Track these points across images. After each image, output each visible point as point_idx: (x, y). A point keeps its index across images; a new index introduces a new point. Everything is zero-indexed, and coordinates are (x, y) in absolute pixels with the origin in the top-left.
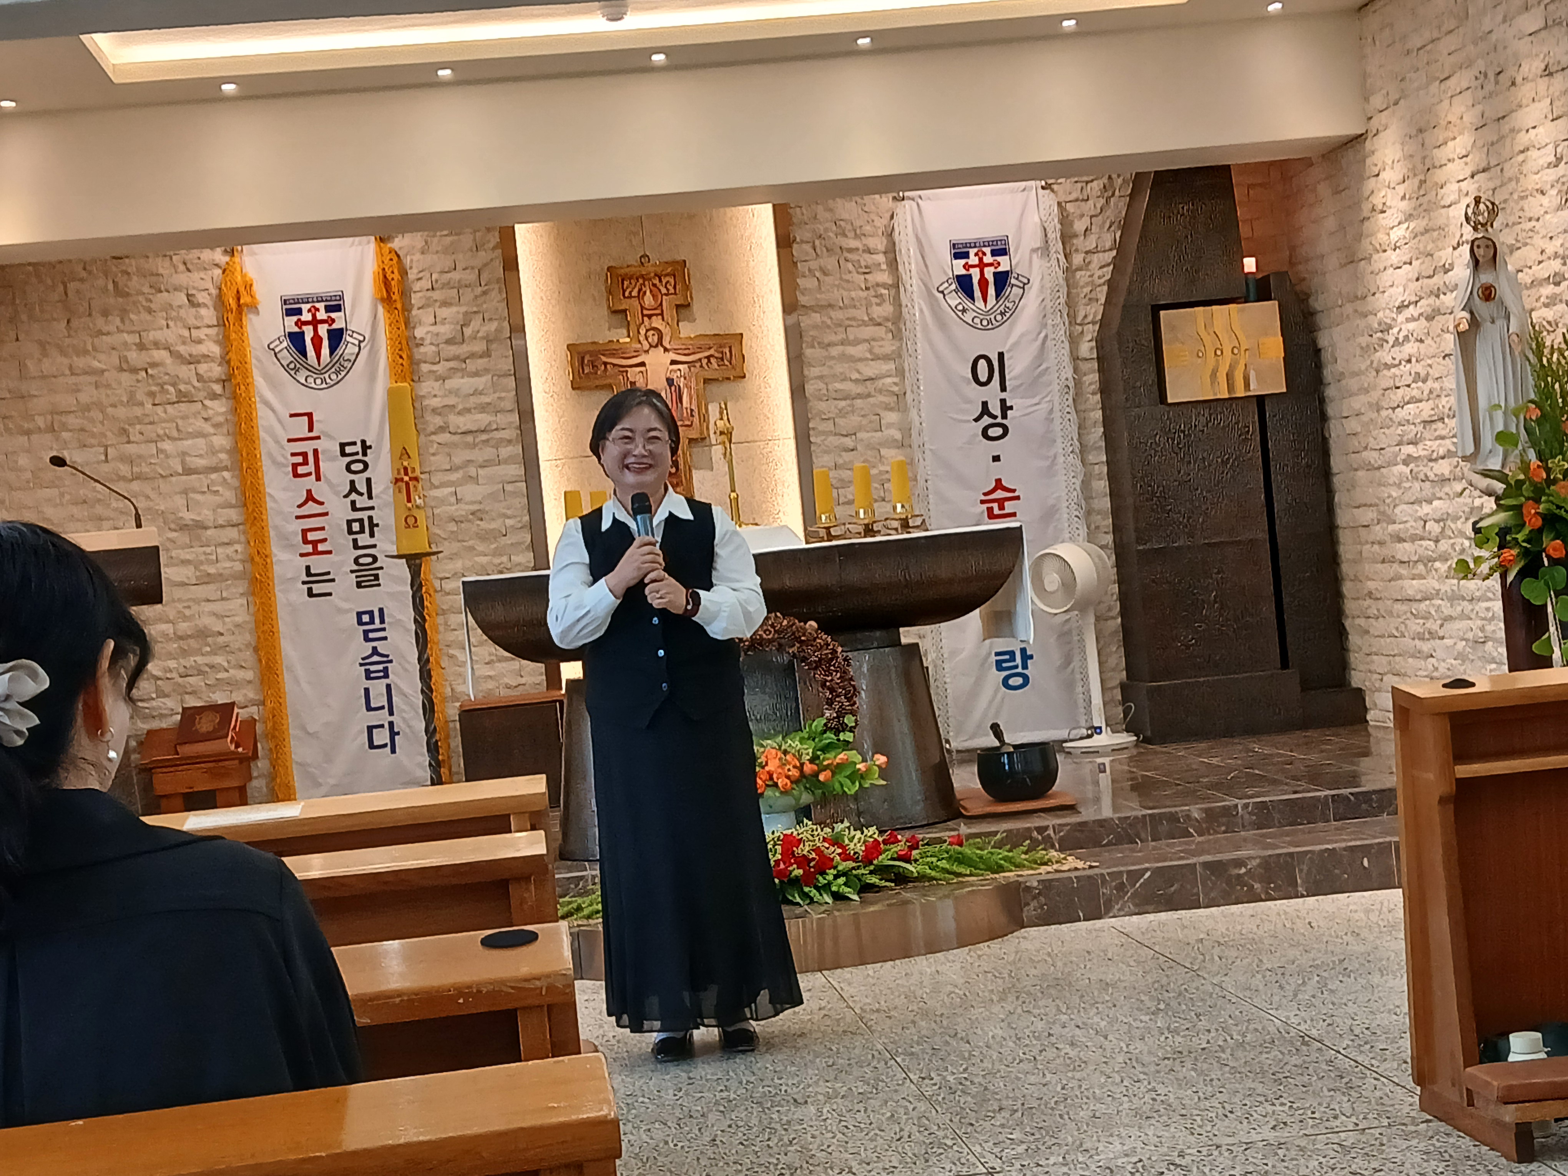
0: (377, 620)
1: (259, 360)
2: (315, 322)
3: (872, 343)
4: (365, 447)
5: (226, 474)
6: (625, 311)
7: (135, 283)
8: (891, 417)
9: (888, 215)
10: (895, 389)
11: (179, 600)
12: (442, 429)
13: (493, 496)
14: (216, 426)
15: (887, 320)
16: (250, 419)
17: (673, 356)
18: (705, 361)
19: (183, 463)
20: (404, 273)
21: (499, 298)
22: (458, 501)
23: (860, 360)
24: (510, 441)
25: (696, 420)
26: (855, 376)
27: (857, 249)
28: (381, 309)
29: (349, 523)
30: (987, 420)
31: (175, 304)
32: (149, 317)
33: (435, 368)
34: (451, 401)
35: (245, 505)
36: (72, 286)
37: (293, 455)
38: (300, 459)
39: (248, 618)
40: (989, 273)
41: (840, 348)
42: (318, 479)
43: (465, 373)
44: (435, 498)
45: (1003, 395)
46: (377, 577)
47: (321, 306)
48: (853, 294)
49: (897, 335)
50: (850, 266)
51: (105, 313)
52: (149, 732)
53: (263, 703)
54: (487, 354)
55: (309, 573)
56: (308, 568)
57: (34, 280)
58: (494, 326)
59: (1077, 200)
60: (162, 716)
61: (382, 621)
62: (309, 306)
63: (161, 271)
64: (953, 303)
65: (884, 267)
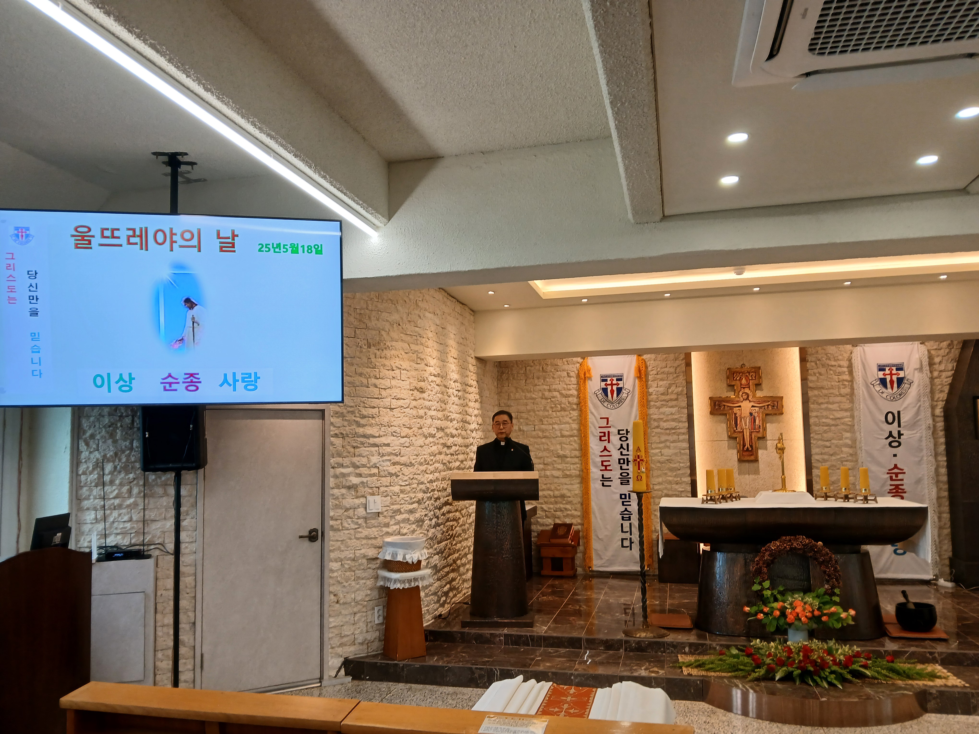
0: (627, 498)
1: (590, 397)
2: (612, 385)
3: (840, 404)
4: (627, 432)
5: (576, 438)
6: (734, 386)
7: (549, 368)
8: (848, 435)
9: (849, 352)
10: (850, 423)
11: (556, 483)
12: (658, 427)
13: (676, 454)
14: (573, 420)
15: (847, 395)
16: (586, 419)
17: (752, 404)
18: (766, 407)
19: (561, 433)
20: (646, 367)
21: (683, 378)
22: (662, 455)
23: (834, 410)
24: (684, 434)
25: (761, 430)
26: (832, 417)
27: (835, 366)
28: (637, 381)
29: (619, 460)
30: (891, 439)
31: (563, 376)
32: (553, 380)
33: (656, 404)
34: (662, 416)
35: (581, 450)
36: (528, 368)
37: (600, 432)
38: (603, 434)
39: (580, 492)
40: (895, 378)
41: (826, 405)
42: (609, 442)
43: (667, 406)
44: (653, 453)
45: (899, 429)
46: (628, 481)
47: (615, 379)
48: (833, 383)
49: (852, 401)
50: (832, 372)
51: (538, 378)
52: (542, 531)
53: (583, 525)
54: (677, 399)
55: (603, 477)
56: (603, 475)
57: (516, 366)
58: (680, 389)
59: (936, 349)
60: (547, 525)
61: (629, 498)
62: (610, 378)
63: (559, 364)
64: (878, 389)
65: (847, 373)
